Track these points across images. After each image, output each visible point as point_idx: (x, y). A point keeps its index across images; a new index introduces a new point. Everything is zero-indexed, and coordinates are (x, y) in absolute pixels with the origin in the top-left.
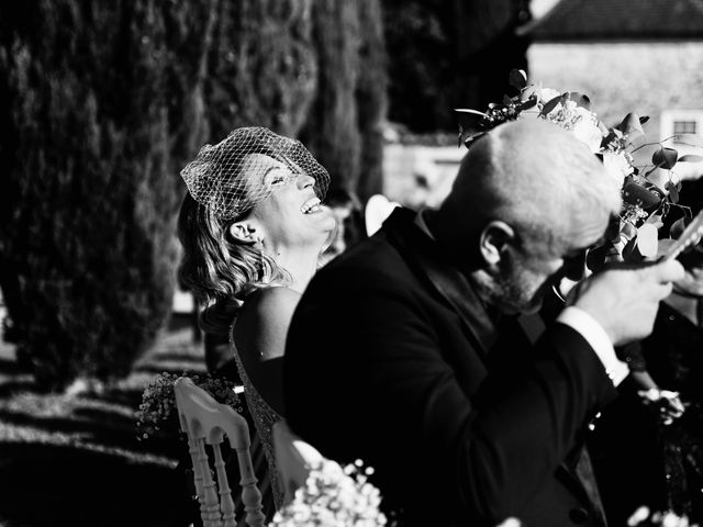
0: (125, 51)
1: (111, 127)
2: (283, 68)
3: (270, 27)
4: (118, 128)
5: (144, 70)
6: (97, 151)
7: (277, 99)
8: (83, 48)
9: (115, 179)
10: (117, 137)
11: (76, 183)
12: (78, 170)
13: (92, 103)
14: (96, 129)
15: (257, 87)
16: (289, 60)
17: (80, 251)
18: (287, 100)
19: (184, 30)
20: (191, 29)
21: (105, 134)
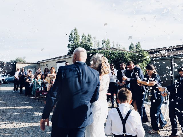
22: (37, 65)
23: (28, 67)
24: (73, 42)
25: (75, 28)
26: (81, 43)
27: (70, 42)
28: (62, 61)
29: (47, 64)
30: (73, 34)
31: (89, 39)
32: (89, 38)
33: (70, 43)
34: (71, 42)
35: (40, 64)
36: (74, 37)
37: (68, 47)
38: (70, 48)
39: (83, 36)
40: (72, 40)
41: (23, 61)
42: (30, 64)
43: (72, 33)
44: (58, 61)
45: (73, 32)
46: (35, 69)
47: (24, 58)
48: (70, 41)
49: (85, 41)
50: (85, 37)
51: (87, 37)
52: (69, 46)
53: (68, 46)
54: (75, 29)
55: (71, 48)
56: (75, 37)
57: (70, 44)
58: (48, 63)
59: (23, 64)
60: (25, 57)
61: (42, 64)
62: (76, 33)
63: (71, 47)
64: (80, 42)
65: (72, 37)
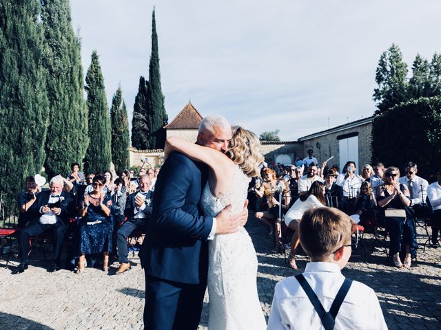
0: (20, 139)
1: (17, 157)
2: (79, 140)
3: (76, 131)
4: (19, 157)
5: (25, 144)
6: (12, 163)
7: (78, 148)
8: (9, 139)
9: (18, 169)
10: (18, 159)
11: (7, 170)
12: (8, 167)
13: (12, 152)
14: (12, 158)
15: (72, 144)
16: (81, 138)
17: (8, 186)
18: (80, 147)
19: (37, 134)
20: (39, 134)
21: (15, 158)
22: (297, 145)
23: (279, 152)
24: (389, 84)
25: (391, 46)
26: (412, 81)
27: (379, 84)
28: (349, 134)
29: (317, 144)
30: (388, 62)
31: (435, 67)
32: (435, 64)
33: (381, 87)
34: (382, 84)
35: (305, 143)
36: (388, 69)
37: (375, 97)
38: (379, 99)
39: (416, 62)
40: (385, 77)
41: (275, 138)
42: (284, 145)
43: (384, 60)
44: (341, 134)
45: (388, 57)
46: (295, 155)
47: (277, 132)
48: (379, 82)
49: (423, 73)
50: (422, 63)
51: (430, 61)
52: (377, 94)
53: (374, 95)
54: (391, 49)
55: (383, 99)
56: (392, 69)
57: (381, 89)
58: (319, 141)
59: (270, 145)
60: (279, 131)
61: (309, 143)
62: (396, 57)
63: (381, 96)
64: (408, 81)
65: (384, 70)
